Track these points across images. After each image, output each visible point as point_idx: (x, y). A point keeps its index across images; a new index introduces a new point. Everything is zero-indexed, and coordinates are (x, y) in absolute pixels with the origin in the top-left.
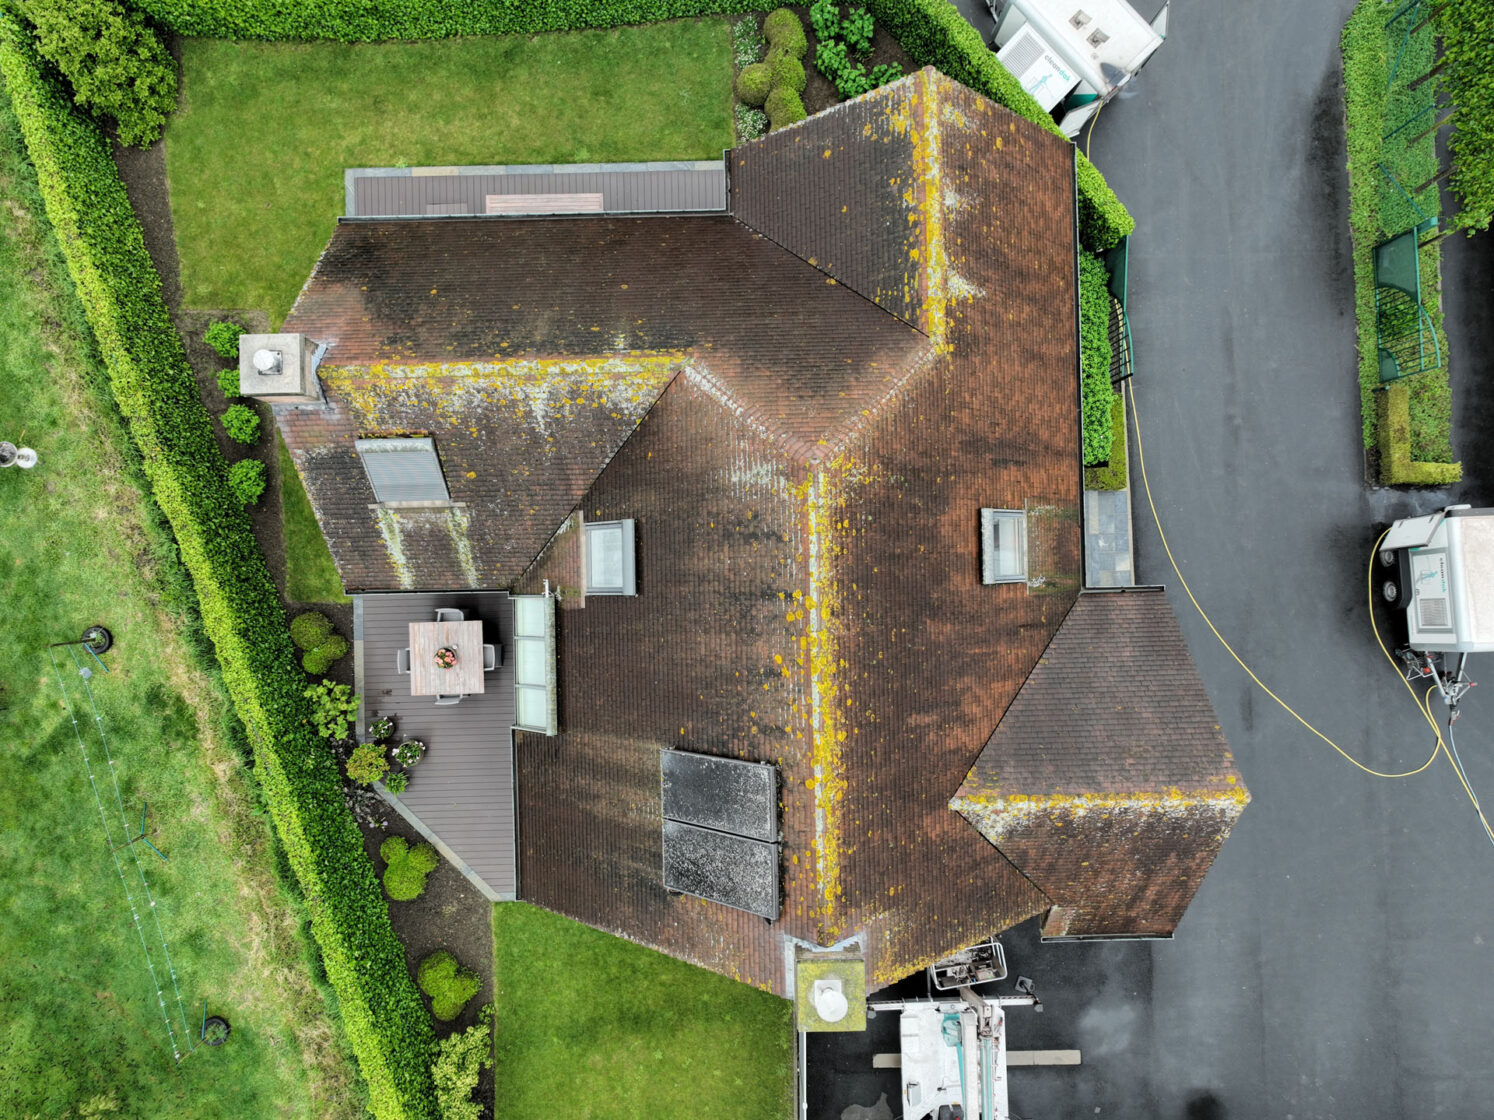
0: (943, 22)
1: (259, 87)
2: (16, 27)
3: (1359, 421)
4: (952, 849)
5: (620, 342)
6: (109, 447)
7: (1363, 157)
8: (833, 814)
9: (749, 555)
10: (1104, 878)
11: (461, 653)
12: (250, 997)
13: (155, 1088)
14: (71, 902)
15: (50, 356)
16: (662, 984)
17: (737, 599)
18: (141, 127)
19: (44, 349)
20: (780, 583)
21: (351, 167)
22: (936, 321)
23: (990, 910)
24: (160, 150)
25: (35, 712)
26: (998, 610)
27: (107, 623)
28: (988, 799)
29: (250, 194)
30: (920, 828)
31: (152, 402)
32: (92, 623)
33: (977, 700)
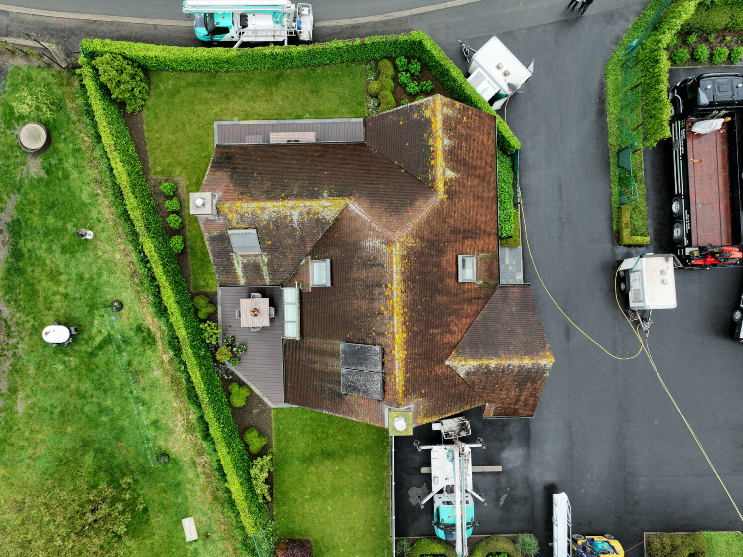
0: (447, 67)
1: (180, 90)
2: (91, 70)
3: (611, 220)
4: (446, 379)
5: (325, 194)
6: (120, 230)
7: (613, 116)
8: (402, 362)
9: (373, 272)
10: (504, 392)
11: (260, 311)
12: (177, 446)
13: (141, 481)
14: (107, 408)
15: (98, 195)
16: (339, 440)
17: (368, 287)
18: (135, 106)
19: (96, 192)
20: (383, 281)
21: (216, 121)
22: (440, 186)
23: (461, 402)
24: (141, 114)
25: (93, 334)
26: (464, 293)
27: (120, 300)
28: (459, 360)
29: (177, 131)
30: (434, 370)
31: (142, 214)
32: (114, 299)
33: (456, 325)
